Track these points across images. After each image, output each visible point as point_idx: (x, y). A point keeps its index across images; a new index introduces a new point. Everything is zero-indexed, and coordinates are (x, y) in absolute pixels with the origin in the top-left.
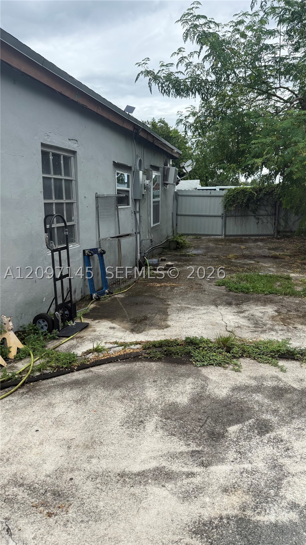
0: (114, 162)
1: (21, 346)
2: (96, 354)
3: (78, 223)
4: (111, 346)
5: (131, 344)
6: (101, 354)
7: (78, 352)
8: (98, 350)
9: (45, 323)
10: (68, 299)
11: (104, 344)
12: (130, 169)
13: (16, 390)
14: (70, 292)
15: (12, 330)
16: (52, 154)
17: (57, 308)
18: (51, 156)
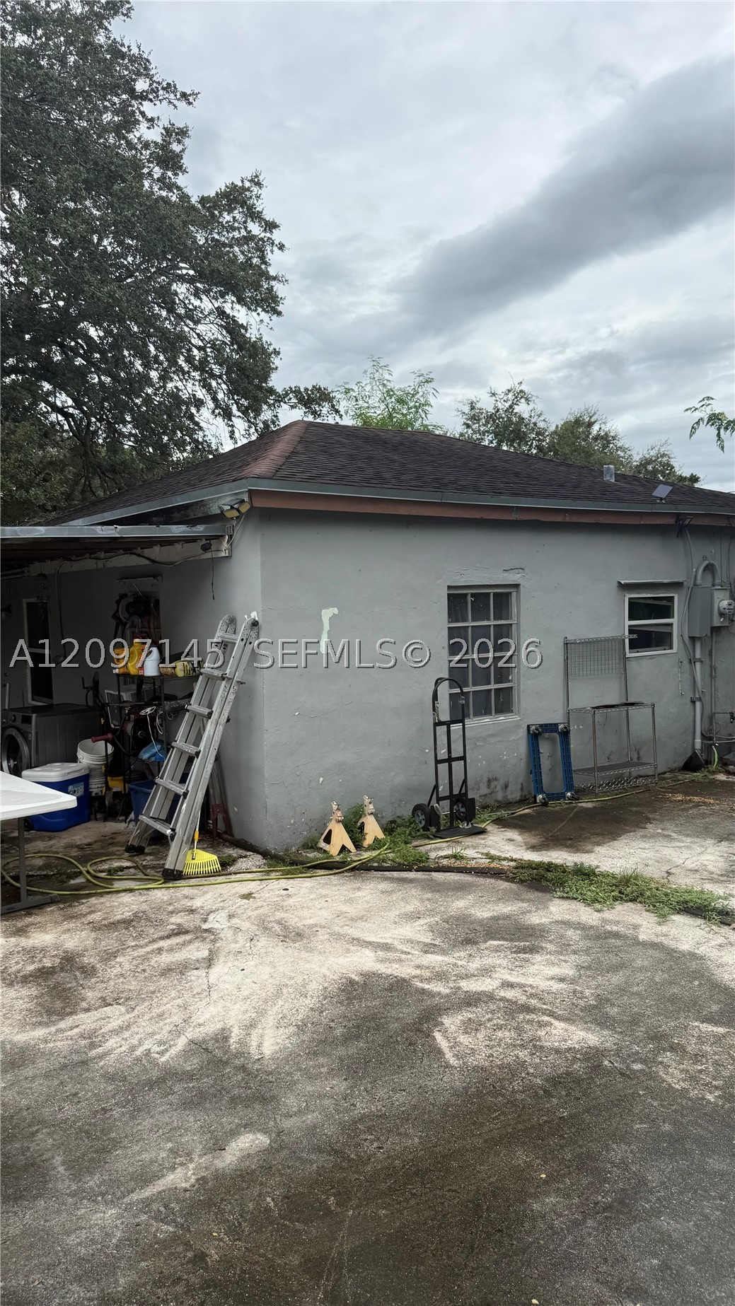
0: (619, 583)
1: (381, 835)
2: (453, 860)
3: (519, 685)
4: (480, 856)
5: (505, 859)
6: (458, 862)
7: (433, 855)
8: (455, 856)
9: (423, 817)
10: (463, 791)
11: (470, 853)
12: (677, 585)
13: (343, 872)
14: (465, 781)
15: (372, 814)
16: (473, 595)
17: (439, 799)
18: (469, 599)
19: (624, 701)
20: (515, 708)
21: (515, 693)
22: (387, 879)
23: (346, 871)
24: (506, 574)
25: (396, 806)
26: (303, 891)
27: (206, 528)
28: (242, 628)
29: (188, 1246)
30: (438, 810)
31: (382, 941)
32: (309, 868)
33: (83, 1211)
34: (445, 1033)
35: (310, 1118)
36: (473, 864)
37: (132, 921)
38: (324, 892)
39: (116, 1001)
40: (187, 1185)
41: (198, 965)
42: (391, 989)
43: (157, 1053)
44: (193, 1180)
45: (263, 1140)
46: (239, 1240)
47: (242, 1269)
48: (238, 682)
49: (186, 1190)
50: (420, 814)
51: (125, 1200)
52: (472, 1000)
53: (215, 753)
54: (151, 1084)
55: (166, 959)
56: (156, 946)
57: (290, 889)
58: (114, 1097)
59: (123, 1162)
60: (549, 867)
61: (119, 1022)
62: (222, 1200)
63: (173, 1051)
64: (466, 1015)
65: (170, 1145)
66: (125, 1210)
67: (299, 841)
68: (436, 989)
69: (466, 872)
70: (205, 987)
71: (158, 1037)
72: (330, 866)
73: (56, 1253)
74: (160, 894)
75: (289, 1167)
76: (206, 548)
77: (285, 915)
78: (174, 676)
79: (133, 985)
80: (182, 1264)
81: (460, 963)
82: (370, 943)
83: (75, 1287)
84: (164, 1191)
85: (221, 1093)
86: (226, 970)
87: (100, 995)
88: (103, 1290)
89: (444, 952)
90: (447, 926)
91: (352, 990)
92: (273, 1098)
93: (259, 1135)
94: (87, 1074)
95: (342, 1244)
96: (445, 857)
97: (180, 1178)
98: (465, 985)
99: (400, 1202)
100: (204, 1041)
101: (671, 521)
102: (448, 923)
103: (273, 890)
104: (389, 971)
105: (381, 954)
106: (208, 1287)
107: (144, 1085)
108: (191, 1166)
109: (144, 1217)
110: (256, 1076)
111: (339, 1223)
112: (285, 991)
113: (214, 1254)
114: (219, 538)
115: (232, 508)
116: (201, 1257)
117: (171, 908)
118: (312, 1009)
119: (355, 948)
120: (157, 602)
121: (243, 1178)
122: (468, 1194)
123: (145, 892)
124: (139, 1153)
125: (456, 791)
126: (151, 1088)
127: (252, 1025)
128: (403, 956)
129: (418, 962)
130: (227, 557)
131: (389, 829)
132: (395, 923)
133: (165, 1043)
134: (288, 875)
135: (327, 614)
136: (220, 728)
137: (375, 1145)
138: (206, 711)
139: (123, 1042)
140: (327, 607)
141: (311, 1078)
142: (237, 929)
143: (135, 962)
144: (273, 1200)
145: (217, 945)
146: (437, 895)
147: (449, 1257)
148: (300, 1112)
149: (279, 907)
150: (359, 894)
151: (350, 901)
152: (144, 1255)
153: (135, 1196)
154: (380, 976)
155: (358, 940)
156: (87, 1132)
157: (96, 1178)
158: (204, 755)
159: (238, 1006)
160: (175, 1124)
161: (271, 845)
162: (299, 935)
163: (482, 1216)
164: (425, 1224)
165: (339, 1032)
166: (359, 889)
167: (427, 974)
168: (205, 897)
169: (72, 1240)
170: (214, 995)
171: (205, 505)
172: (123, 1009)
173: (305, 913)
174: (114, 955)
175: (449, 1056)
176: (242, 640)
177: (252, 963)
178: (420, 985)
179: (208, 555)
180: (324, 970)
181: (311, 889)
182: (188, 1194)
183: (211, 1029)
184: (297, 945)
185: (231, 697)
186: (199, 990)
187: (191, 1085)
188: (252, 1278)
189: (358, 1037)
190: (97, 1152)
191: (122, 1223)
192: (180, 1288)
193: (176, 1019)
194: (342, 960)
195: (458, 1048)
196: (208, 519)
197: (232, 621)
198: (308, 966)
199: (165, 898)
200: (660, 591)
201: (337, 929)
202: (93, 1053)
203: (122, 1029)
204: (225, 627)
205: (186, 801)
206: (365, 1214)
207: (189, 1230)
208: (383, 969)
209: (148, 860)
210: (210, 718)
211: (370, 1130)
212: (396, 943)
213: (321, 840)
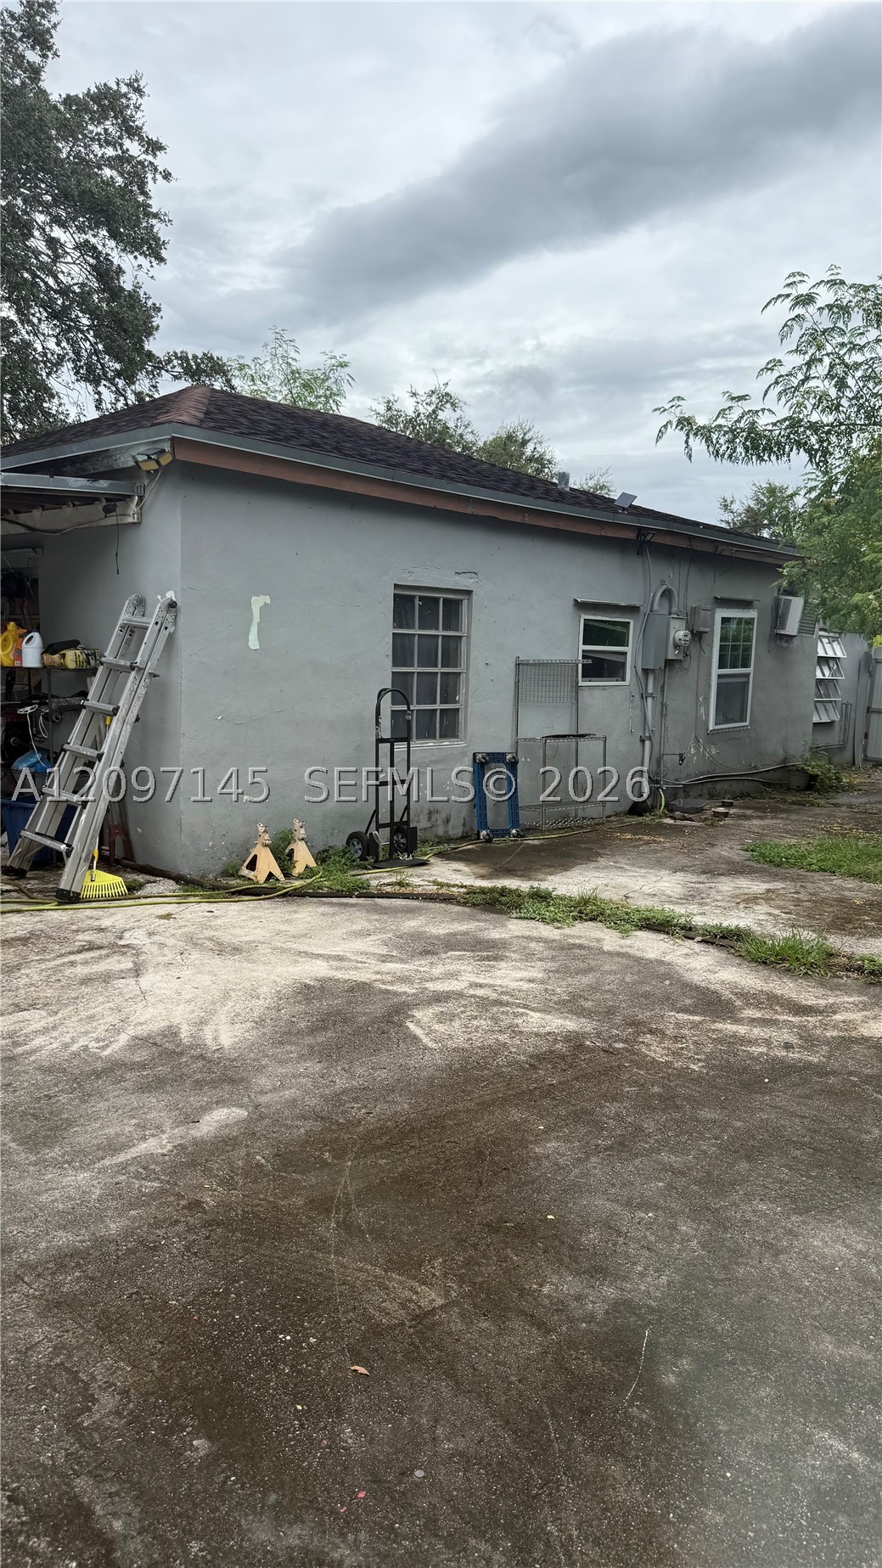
0: (575, 600)
1: (312, 864)
2: (397, 887)
3: (466, 707)
4: (427, 883)
5: (454, 886)
6: (403, 889)
7: (374, 883)
8: (400, 884)
9: (360, 846)
10: (405, 819)
11: (416, 881)
12: (632, 610)
13: (273, 898)
14: (407, 808)
15: (303, 839)
16: (421, 598)
17: (379, 827)
18: (417, 602)
19: (575, 733)
20: (461, 734)
21: (461, 715)
22: (325, 903)
23: (277, 896)
24: (458, 578)
25: (328, 834)
26: (230, 914)
27: (111, 484)
28: (156, 611)
29: (179, 1196)
30: (377, 838)
31: (332, 953)
32: (233, 893)
33: (50, 1176)
34: (418, 1023)
35: (287, 1094)
36: (420, 890)
37: (29, 938)
38: (255, 914)
39: (33, 1006)
40: (165, 1151)
41: (123, 975)
42: (352, 990)
43: (97, 1048)
44: (169, 1147)
45: (242, 1113)
46: (235, 1189)
47: (243, 1210)
48: (150, 674)
49: (163, 1155)
50: (355, 843)
51: (96, 1165)
52: (439, 998)
53: (121, 757)
54: (98, 1075)
55: (81, 971)
56: (66, 960)
57: (215, 912)
58: (56, 1085)
59: (83, 1137)
60: (503, 892)
61: (43, 1023)
62: (207, 1161)
63: (115, 1047)
64: (437, 1009)
65: (134, 1121)
66: (99, 1172)
67: (218, 867)
68: (400, 990)
69: (413, 899)
70: (138, 992)
71: (94, 1035)
72: (255, 892)
73: (31, 1209)
74: (57, 916)
75: (274, 1133)
76: (108, 510)
77: (216, 933)
78: (64, 668)
79: (49, 992)
80: (177, 1211)
81: (422, 969)
82: (320, 955)
83: (61, 1233)
84: (139, 1157)
85: (182, 1078)
86: (159, 978)
87: (10, 1002)
88: (94, 1234)
89: (402, 961)
90: (401, 941)
91: (307, 992)
92: (242, 1080)
93: (234, 1109)
94: (18, 1067)
95: (345, 1187)
96: (389, 884)
97: (155, 1146)
98: (431, 986)
99: (400, 1153)
100: (150, 1037)
101: (632, 535)
102: (402, 938)
103: (195, 912)
104: (347, 977)
105: (335, 963)
106: (210, 1225)
107: (89, 1076)
108: (164, 1136)
109: (123, 1178)
110: (218, 1063)
111: (339, 1172)
112: (233, 994)
113: (209, 1201)
114: (126, 498)
115: (149, 458)
116: (195, 1205)
117: (74, 927)
118: (268, 1008)
119: (303, 959)
120: (35, 582)
121: (224, 1143)
122: (468, 1144)
123: (37, 913)
124: (102, 1128)
125: (397, 819)
126: (98, 1077)
127: (203, 1022)
128: (359, 965)
129: (376, 969)
130: (134, 523)
131: (322, 857)
132: (344, 939)
133: (103, 1040)
134: (210, 899)
135: (258, 602)
136: (128, 728)
137: (363, 1111)
138: (110, 708)
139: (52, 1040)
140: (258, 594)
141: (281, 1062)
142: (162, 945)
143: (44, 973)
144: (263, 1158)
145: (142, 958)
146: (385, 917)
147: (459, 1191)
148: (275, 1089)
149: (204, 927)
150: (295, 916)
151: (288, 922)
152: (132, 1206)
153: (107, 1162)
154: (338, 980)
155: (305, 953)
156: (33, 1115)
157: (56, 1150)
158: (107, 759)
159: (181, 1007)
160: (135, 1104)
161: (185, 870)
162: (236, 950)
163: (485, 1160)
164: (429, 1168)
165: (302, 1025)
166: (295, 912)
167: (389, 978)
168: (116, 918)
169: (44, 1198)
170: (151, 999)
171: (111, 457)
172: (44, 1013)
173: (239, 931)
174: (18, 967)
175: (425, 1040)
176: (157, 623)
177: (188, 972)
178: (383, 987)
179: (111, 521)
180: (273, 977)
181: (240, 912)
182: (167, 1158)
183: (156, 1026)
184: (236, 957)
185: (142, 691)
186: (132, 996)
187: (145, 1073)
188: (256, 1216)
189: (325, 1029)
190: (51, 1130)
191: (99, 1183)
192: (181, 1228)
193: (112, 1019)
194: (291, 969)
195: (434, 1035)
196: (113, 474)
197: (141, 603)
198: (254, 974)
199: (64, 919)
200: (614, 615)
201: (279, 944)
202: (20, 1050)
203: (45, 1031)
204: (132, 609)
205: (86, 811)
206: (365, 1164)
207: (176, 1184)
208: (339, 975)
209: (32, 884)
210: (115, 715)
211: (355, 1100)
212: (348, 954)
213: (244, 867)
